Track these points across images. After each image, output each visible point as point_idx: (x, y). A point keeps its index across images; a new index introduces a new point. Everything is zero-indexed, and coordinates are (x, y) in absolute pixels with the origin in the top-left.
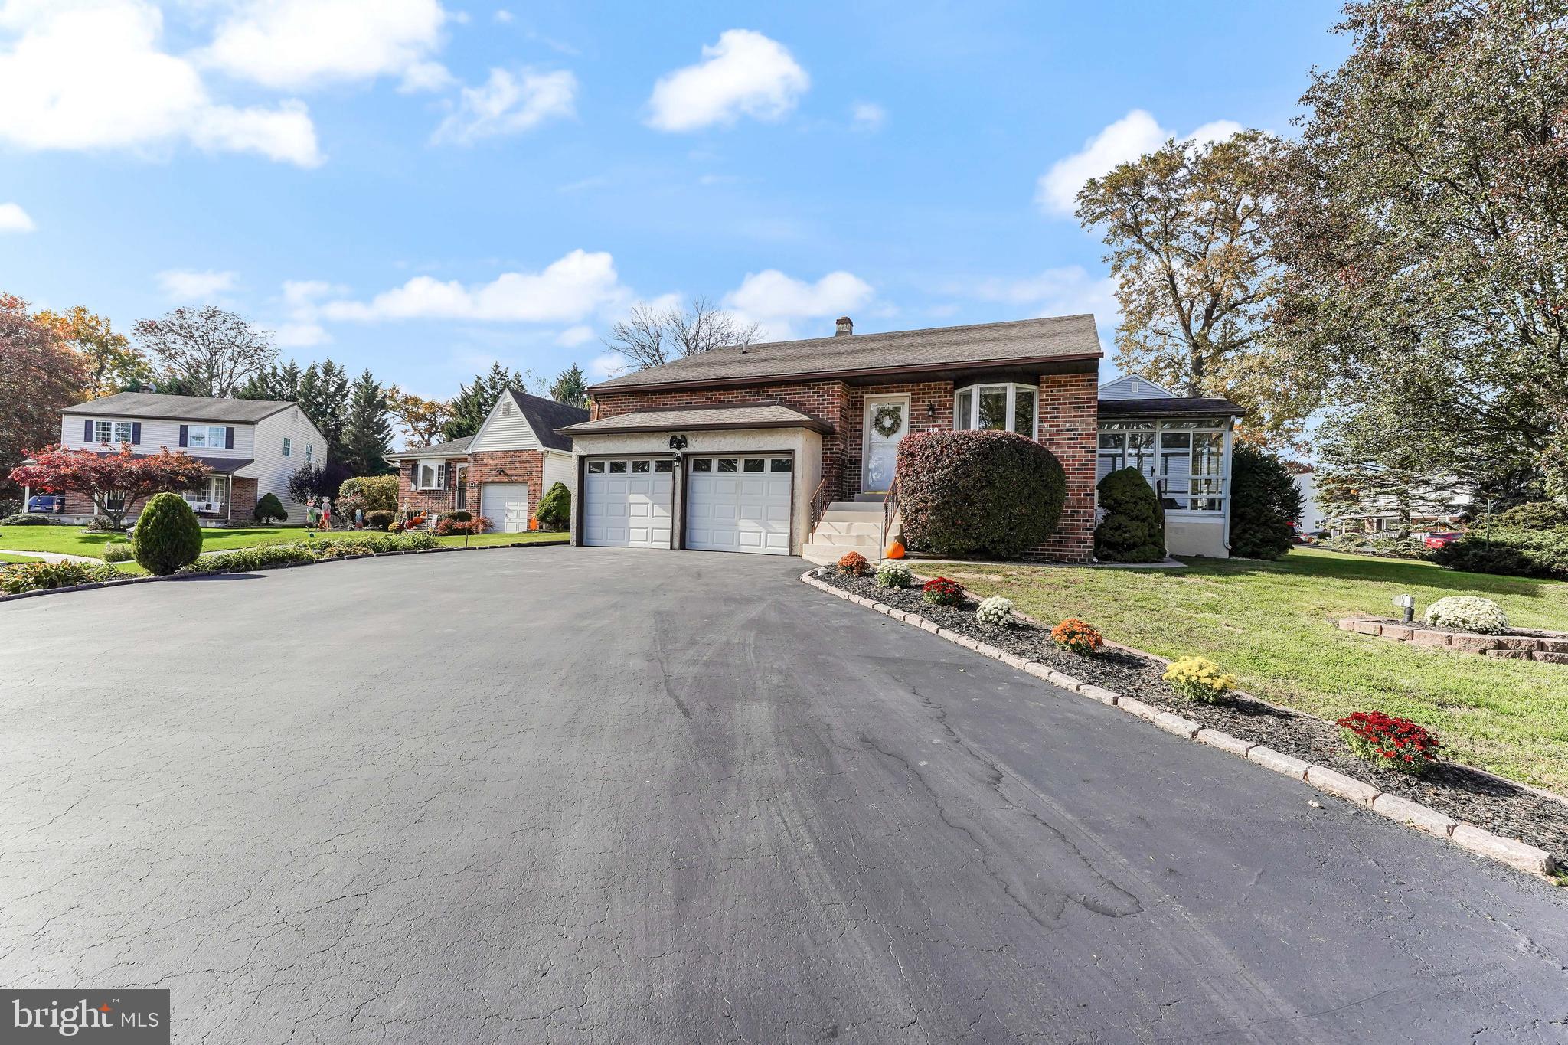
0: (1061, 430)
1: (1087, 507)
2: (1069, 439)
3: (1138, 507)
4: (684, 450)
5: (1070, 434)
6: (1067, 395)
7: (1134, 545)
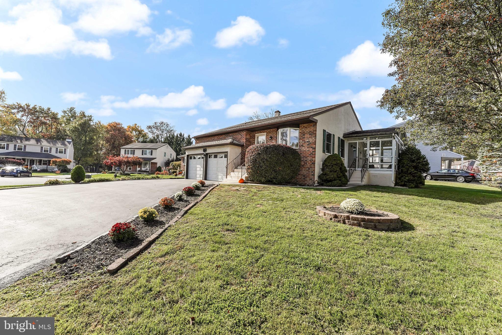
0: (305, 142)
1: (312, 167)
2: (308, 145)
3: (333, 167)
4: (206, 152)
5: (307, 143)
6: (307, 131)
7: (331, 181)
